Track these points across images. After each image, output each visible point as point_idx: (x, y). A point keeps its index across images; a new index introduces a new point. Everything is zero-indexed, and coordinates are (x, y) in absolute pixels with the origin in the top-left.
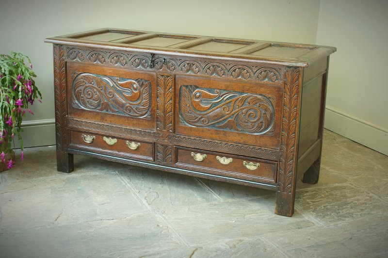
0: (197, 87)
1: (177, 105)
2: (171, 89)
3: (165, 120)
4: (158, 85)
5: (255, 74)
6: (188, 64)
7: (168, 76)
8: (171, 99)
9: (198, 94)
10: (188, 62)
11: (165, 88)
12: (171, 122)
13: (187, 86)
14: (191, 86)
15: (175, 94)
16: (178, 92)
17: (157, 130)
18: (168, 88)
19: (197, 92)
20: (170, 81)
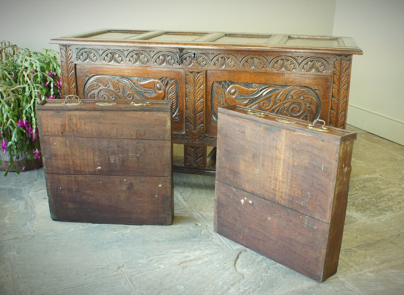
0: (232, 83)
1: (209, 103)
2: (202, 87)
3: (195, 120)
4: (186, 83)
5: (300, 64)
6: (222, 58)
7: (198, 73)
8: (202, 97)
9: (233, 91)
10: (221, 56)
11: (195, 86)
12: (202, 122)
13: (220, 82)
14: (225, 82)
15: (206, 92)
16: (209, 90)
17: (186, 132)
18: (198, 85)
19: (232, 88)
20: (201, 77)
